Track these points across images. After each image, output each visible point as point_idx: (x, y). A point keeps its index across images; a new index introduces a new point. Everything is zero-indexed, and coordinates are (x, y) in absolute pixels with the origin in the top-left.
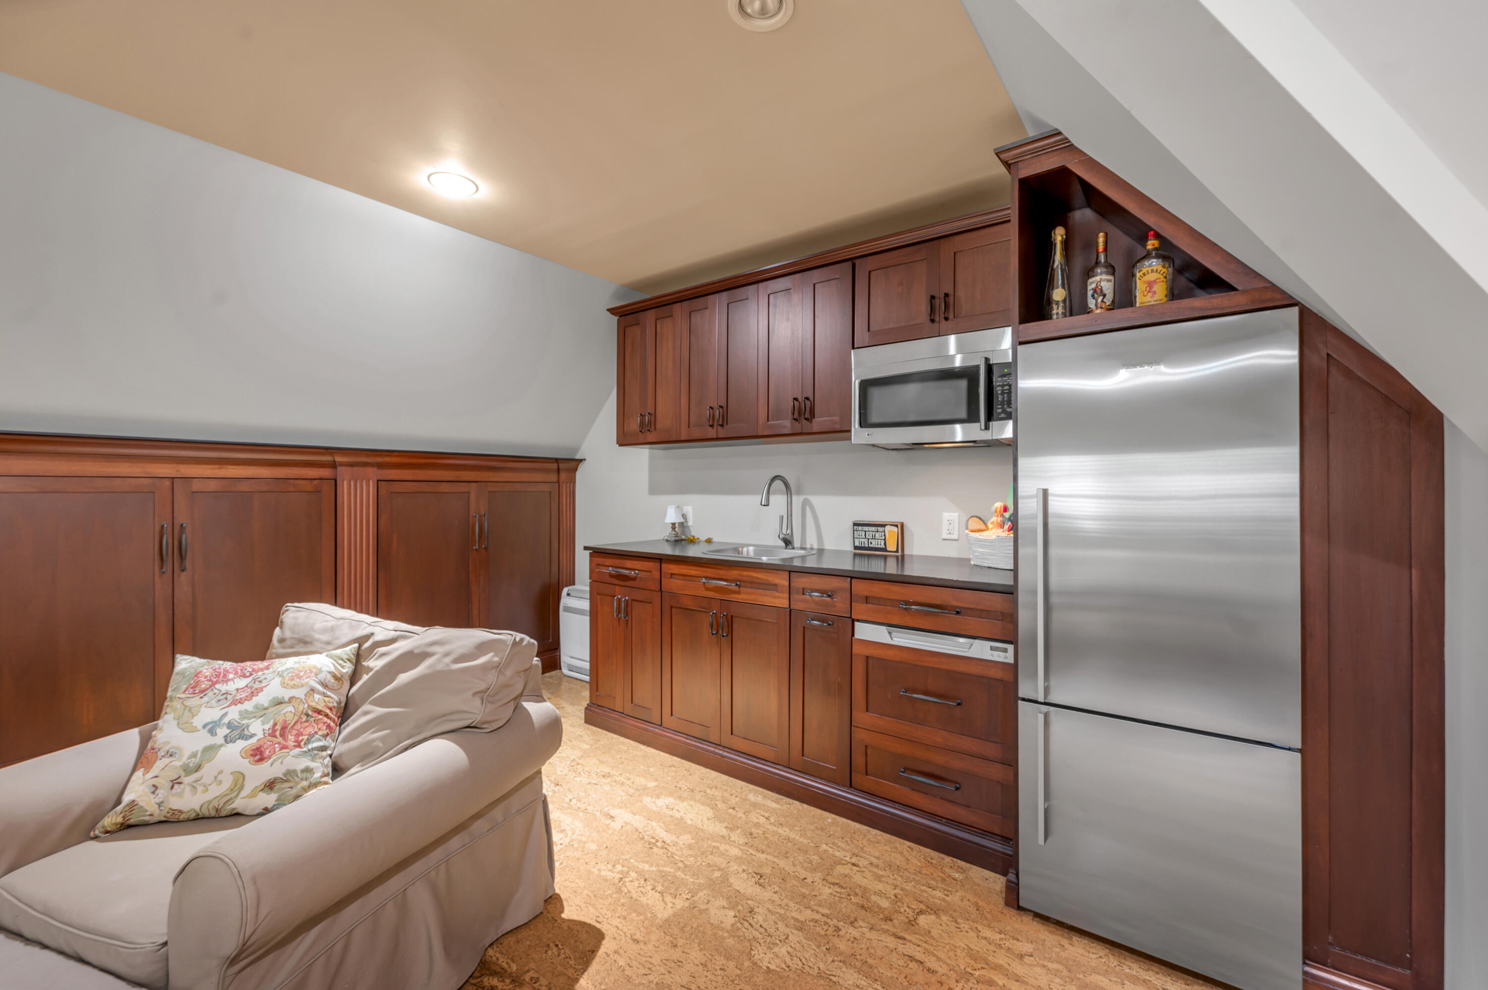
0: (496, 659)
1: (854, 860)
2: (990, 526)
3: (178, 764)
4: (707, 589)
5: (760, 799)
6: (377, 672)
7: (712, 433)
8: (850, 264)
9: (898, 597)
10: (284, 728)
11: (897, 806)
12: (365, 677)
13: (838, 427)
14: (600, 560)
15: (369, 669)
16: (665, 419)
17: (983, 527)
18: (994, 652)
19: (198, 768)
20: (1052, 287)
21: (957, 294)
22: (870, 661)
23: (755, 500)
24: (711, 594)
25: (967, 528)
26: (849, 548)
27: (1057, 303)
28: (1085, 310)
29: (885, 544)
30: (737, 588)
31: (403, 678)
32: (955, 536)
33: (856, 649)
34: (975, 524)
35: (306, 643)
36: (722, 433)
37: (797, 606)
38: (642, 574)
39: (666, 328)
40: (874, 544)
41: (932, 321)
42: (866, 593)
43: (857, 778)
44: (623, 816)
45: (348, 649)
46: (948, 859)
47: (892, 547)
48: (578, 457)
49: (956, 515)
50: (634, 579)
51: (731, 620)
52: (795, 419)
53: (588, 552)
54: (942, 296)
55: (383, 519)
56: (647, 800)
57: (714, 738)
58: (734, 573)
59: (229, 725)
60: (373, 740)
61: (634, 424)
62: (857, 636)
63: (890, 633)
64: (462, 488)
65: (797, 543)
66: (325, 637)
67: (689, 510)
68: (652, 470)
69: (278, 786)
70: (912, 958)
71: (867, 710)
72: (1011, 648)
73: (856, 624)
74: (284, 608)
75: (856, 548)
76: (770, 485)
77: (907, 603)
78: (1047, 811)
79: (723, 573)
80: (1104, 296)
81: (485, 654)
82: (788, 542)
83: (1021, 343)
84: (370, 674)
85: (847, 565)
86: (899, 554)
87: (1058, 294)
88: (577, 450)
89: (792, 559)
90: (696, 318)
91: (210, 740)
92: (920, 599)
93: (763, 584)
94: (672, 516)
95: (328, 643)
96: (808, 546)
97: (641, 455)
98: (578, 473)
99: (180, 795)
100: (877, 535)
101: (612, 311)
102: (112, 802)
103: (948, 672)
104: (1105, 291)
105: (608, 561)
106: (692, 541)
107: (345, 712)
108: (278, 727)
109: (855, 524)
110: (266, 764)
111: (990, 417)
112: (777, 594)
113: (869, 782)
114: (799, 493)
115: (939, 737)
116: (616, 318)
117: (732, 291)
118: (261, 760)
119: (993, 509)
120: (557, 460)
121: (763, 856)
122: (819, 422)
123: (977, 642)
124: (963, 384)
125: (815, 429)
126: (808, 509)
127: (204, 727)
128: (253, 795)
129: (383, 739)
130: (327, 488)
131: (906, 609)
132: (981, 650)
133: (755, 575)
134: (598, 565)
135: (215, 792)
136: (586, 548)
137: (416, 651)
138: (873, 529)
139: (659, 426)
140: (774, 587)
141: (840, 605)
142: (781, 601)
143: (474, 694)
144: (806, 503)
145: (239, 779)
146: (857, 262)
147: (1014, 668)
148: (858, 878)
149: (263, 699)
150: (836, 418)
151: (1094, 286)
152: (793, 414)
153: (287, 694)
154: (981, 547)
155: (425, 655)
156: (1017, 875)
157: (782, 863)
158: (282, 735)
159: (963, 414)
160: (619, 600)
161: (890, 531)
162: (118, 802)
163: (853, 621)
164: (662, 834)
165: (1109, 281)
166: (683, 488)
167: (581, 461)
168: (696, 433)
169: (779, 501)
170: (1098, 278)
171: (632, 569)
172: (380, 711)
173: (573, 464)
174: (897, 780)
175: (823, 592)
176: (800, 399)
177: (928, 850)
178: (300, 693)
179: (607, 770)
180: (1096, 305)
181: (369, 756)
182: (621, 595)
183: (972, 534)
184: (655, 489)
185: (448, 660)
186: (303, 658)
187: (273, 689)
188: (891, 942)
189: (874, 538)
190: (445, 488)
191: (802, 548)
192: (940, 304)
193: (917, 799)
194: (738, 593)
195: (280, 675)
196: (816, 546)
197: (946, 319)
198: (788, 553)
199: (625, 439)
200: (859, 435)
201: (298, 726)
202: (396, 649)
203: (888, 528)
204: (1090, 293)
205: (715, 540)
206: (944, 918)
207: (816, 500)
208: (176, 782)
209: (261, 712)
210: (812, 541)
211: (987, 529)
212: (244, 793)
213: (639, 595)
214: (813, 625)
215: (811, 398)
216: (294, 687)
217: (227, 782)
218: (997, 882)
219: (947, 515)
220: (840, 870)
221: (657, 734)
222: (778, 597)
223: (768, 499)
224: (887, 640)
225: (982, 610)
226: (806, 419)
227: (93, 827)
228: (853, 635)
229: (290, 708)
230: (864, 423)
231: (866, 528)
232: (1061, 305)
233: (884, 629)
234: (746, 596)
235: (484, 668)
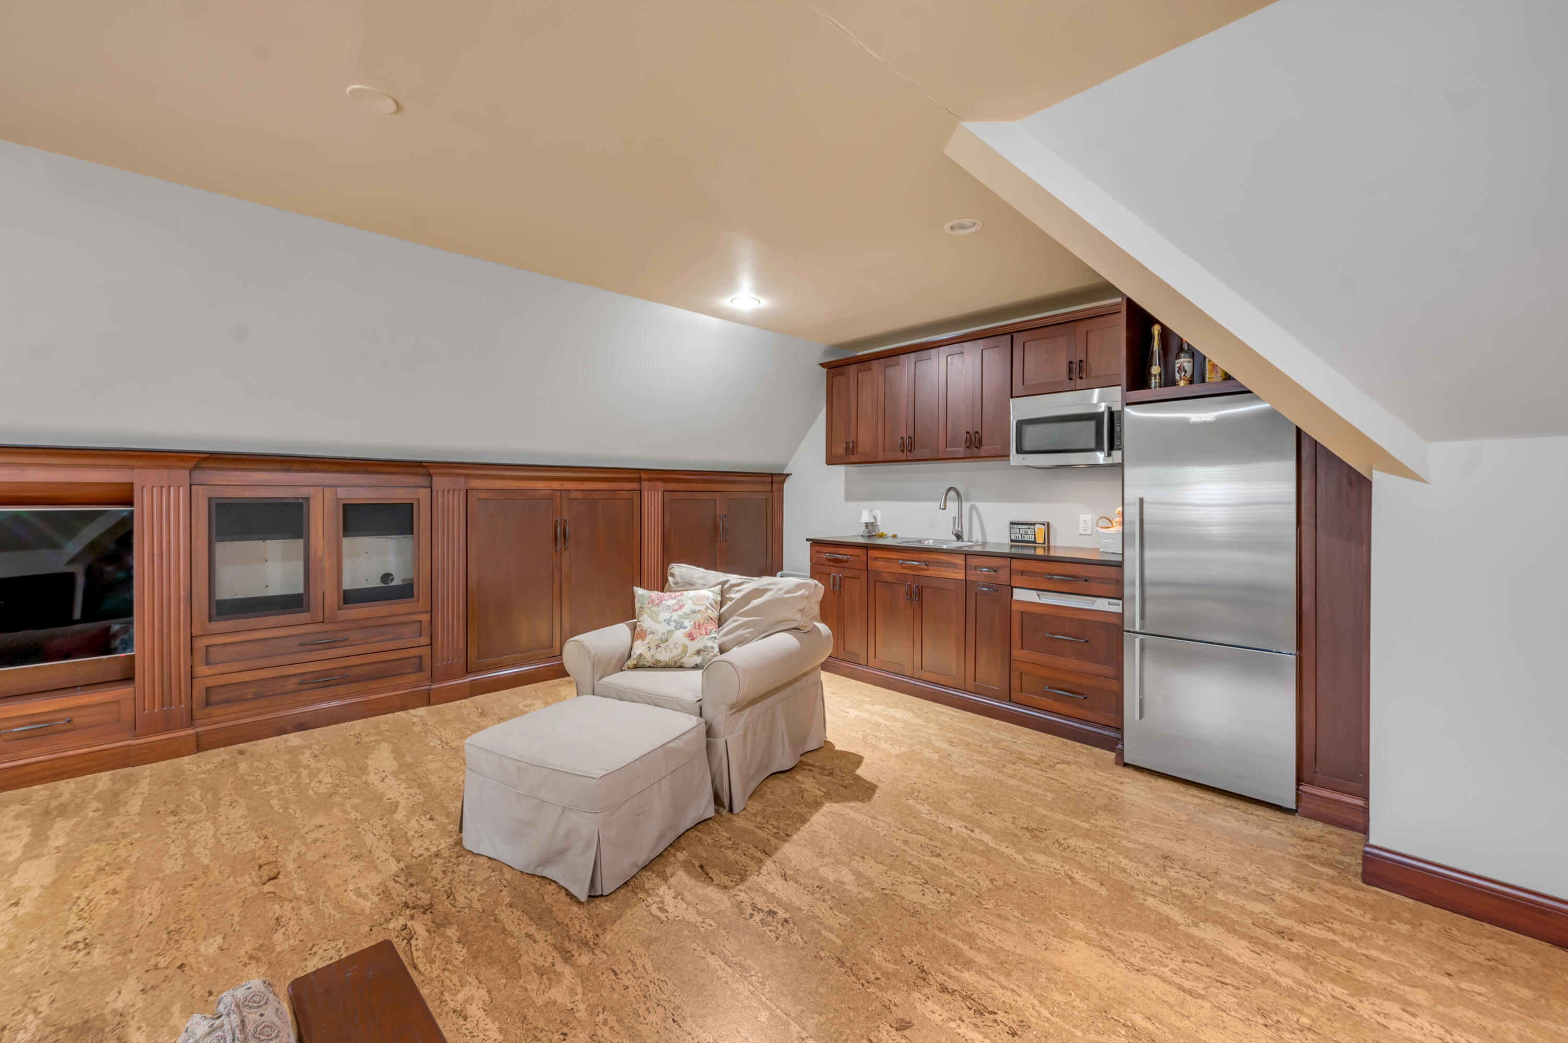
0: (807, 593)
1: (1013, 740)
2: (1115, 524)
3: (658, 638)
4: (903, 568)
5: (944, 710)
6: (738, 600)
7: (902, 456)
8: (1009, 337)
9: (1044, 571)
10: (699, 625)
11: (1043, 712)
12: (729, 604)
13: (1000, 453)
14: (818, 548)
15: (731, 599)
16: (865, 445)
17: (1110, 525)
18: (1111, 606)
19: (667, 640)
20: (1151, 365)
21: (1089, 360)
22: (1024, 614)
23: (936, 505)
24: (906, 571)
25: (1097, 526)
26: (1008, 541)
27: (1155, 376)
28: (1174, 383)
29: (1035, 538)
30: (926, 567)
31: (755, 602)
32: (1089, 532)
33: (1014, 607)
34: (1103, 523)
35: (691, 585)
36: (910, 456)
37: (972, 577)
38: (852, 558)
39: (865, 377)
40: (1026, 538)
41: (1071, 379)
42: (1021, 569)
43: (1014, 696)
44: (853, 713)
45: (717, 587)
46: (1078, 744)
47: (1040, 540)
48: (785, 472)
49: (1090, 516)
50: (846, 562)
51: (920, 590)
52: (968, 447)
53: (809, 543)
54: (1078, 362)
55: (667, 518)
56: (867, 706)
57: (909, 673)
58: (924, 556)
59: (675, 621)
60: (744, 634)
61: (840, 449)
62: (1015, 597)
63: (1038, 595)
64: (711, 496)
65: (965, 537)
66: (701, 582)
67: (878, 513)
68: (847, 482)
69: (702, 653)
70: (1051, 778)
71: (1022, 648)
72: (1120, 602)
73: (1014, 589)
74: (670, 567)
75: (1012, 541)
76: (947, 494)
77: (1050, 574)
78: (1141, 701)
79: (915, 556)
80: (1186, 372)
81: (801, 590)
82: (959, 537)
83: (1128, 404)
84: (733, 601)
85: (1007, 550)
86: (1046, 545)
87: (1156, 370)
88: (785, 466)
89: (962, 547)
90: (891, 372)
91: (669, 628)
92: (1060, 572)
93: (945, 563)
94: (866, 518)
95: (704, 585)
96: (974, 540)
97: (840, 470)
98: (785, 485)
99: (660, 652)
100: (1029, 531)
101: (823, 365)
102: (626, 656)
103: (1079, 620)
104: (1186, 368)
105: (826, 549)
106: (881, 536)
107: (721, 621)
108: (697, 624)
109: (1012, 523)
110: (695, 642)
111: (1111, 447)
112: (956, 570)
113: (1023, 697)
114: (967, 500)
115: (1071, 663)
116: (825, 370)
117: (918, 353)
118: (693, 639)
119: (1116, 512)
120: (772, 475)
121: (952, 735)
122: (985, 449)
123: (1099, 600)
124: (1092, 424)
125: (982, 455)
126: (974, 512)
127: (665, 621)
128: (691, 656)
129: (749, 633)
130: (636, 496)
131: (1050, 579)
132: (1102, 605)
133: (939, 557)
134: (817, 552)
135: (676, 653)
136: (808, 540)
137: (761, 588)
138: (1026, 527)
139: (859, 451)
140: (955, 566)
141: (1003, 576)
142: (960, 575)
143: (798, 611)
144: (972, 508)
145: (685, 649)
146: (1015, 335)
147: (1122, 615)
148: (1016, 748)
149: (686, 609)
150: (999, 447)
151: (1179, 365)
152: (966, 443)
153: (697, 608)
154: (1107, 538)
155: (765, 591)
156: (1123, 745)
157: (965, 738)
158: (699, 628)
159: (1093, 446)
160: (834, 577)
161: (1038, 529)
162: (630, 656)
163: (1012, 588)
164: (883, 721)
165: (1189, 362)
166: (873, 497)
167: (788, 475)
168: (890, 456)
169: (952, 506)
170: (1181, 360)
171: (843, 553)
172: (744, 619)
173: (781, 478)
174: (1044, 694)
175: (990, 568)
176: (971, 433)
177: (1065, 740)
178: (702, 608)
179: (834, 691)
180: (1180, 377)
181: (741, 642)
182: (836, 573)
183: (1100, 530)
184: (849, 497)
185: (781, 592)
186: (697, 591)
187: (689, 607)
188: (1039, 772)
189: (1026, 533)
190: (702, 496)
191: (969, 541)
192: (1075, 367)
193: (1057, 706)
194: (927, 570)
195: (690, 598)
196: (980, 540)
197: (1081, 378)
198: (960, 544)
199: (831, 460)
200: (1016, 459)
201: (705, 625)
202: (746, 588)
203: (1037, 526)
204: (1177, 369)
205: (899, 536)
206: (1073, 766)
207: (979, 505)
208: (658, 646)
209: (686, 616)
210: (977, 536)
211: (1113, 526)
212: (687, 655)
213: (850, 573)
214: (983, 591)
215: (980, 432)
216: (699, 605)
217: (680, 649)
218: (1112, 755)
219: (1083, 517)
220: (1003, 743)
221: (864, 671)
222: (957, 573)
223: (945, 505)
224: (1036, 599)
225: (1103, 578)
226: (976, 447)
227: (623, 665)
228: (1012, 597)
229: (699, 616)
230: (1020, 451)
231: (1020, 526)
232: (1158, 377)
233: (1034, 593)
234: (933, 572)
235: (801, 597)
